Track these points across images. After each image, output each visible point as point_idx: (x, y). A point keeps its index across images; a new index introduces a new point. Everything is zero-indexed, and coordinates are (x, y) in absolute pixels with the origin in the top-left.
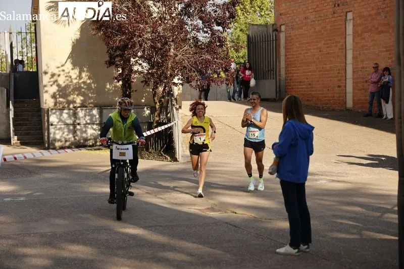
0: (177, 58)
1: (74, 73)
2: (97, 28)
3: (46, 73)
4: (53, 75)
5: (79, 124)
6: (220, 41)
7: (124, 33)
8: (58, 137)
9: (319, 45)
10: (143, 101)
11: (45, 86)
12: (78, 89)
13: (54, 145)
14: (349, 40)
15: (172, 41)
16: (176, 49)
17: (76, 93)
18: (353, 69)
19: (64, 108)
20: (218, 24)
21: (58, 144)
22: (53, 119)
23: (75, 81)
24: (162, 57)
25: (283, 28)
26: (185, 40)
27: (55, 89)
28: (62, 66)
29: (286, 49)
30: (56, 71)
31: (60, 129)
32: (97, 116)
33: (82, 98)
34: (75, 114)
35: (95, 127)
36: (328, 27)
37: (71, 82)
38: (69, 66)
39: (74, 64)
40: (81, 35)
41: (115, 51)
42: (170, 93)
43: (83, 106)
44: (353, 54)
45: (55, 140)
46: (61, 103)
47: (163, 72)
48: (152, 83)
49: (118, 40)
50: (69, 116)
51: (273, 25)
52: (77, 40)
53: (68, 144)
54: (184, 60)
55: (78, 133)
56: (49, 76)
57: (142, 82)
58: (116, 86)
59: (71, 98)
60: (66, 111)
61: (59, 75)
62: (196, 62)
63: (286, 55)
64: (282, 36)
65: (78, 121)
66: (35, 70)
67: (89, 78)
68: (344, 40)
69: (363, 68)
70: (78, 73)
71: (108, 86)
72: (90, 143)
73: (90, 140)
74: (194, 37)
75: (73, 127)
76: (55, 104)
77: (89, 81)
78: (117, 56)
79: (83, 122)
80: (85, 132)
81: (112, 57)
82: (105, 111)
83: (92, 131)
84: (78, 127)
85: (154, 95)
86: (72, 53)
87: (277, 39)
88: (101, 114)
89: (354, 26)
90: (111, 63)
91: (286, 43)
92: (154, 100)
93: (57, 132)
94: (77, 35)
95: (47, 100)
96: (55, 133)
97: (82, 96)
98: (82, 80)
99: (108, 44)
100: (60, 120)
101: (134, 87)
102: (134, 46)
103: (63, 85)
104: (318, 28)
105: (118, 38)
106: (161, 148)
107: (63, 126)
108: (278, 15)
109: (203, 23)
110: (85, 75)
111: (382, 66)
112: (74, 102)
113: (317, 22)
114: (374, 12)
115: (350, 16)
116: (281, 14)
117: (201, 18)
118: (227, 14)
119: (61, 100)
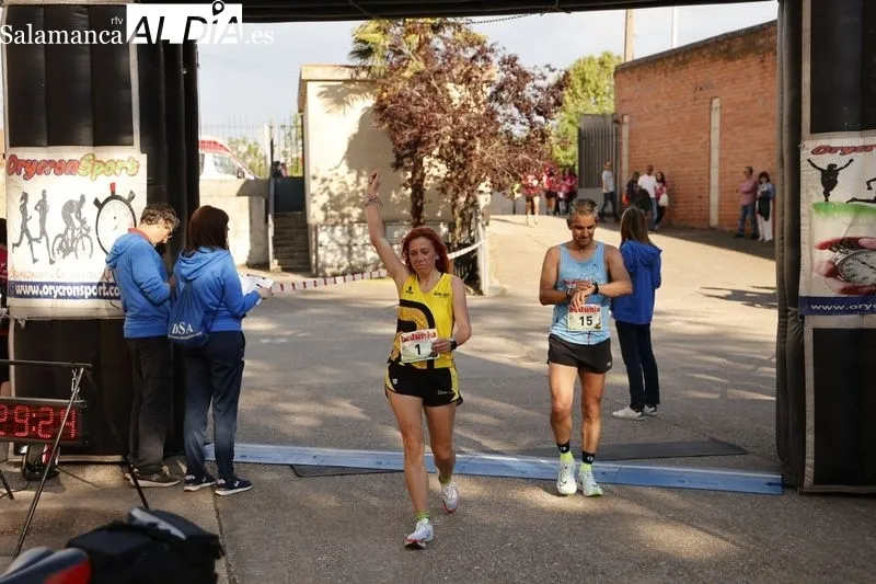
0: (485, 158)
1: (351, 178)
2: (381, 119)
3: (314, 178)
4: (324, 180)
5: (355, 245)
6: (542, 135)
7: (415, 126)
8: (329, 261)
9: (674, 142)
10: (439, 214)
11: (313, 195)
12: (354, 199)
13: (323, 271)
14: (715, 134)
15: (478, 136)
16: (482, 145)
17: (353, 203)
18: (720, 173)
19: (336, 224)
20: (540, 114)
21: (328, 271)
22: (323, 237)
23: (351, 189)
25: (626, 119)
26: (495, 135)
27: (324, 199)
28: (336, 168)
29: (631, 147)
30: (328, 175)
31: (332, 251)
33: (360, 211)
34: (351, 233)
36: (687, 117)
37: (347, 189)
38: (344, 168)
39: (351, 167)
40: (360, 128)
41: (403, 149)
42: (475, 205)
43: (361, 221)
44: (720, 154)
45: (325, 265)
46: (332, 217)
47: (466, 176)
48: (450, 190)
49: (408, 134)
50: (343, 234)
51: (613, 115)
52: (354, 135)
53: (341, 270)
54: (493, 161)
55: (355, 256)
56: (319, 180)
57: (438, 189)
58: (404, 196)
59: (345, 210)
60: (338, 228)
61: (331, 181)
62: (509, 164)
63: (630, 155)
64: (625, 130)
65: (354, 241)
66: (300, 175)
68: (706, 137)
69: (732, 172)
70: (355, 178)
71: (394, 195)
74: (506, 132)
75: (348, 249)
76: (326, 219)
78: (406, 156)
79: (360, 242)
80: (364, 255)
81: (399, 157)
82: (388, 228)
84: (354, 249)
85: (454, 207)
86: (348, 152)
87: (618, 134)
89: (721, 116)
90: (398, 165)
91: (630, 138)
92: (453, 213)
93: (328, 254)
94: (355, 129)
95: (315, 213)
96: (325, 256)
97: (360, 207)
98: (361, 187)
99: (393, 139)
100: (332, 239)
101: (427, 197)
102: (429, 141)
103: (336, 193)
104: (673, 119)
105: (408, 132)
107: (336, 247)
108: (620, 102)
109: (520, 112)
110: (364, 181)
111: (758, 171)
112: (349, 216)
113: (672, 112)
114: (748, 98)
115: (716, 103)
116: (623, 101)
117: (517, 106)
118: (552, 101)
119: (333, 213)
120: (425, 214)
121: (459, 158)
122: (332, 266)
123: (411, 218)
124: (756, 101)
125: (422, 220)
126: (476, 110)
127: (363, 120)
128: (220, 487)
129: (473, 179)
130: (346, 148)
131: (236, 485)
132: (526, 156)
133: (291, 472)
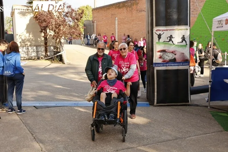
0: (64, 30)
1: (27, 35)
2: (36, 20)
3: (17, 35)
4: (20, 36)
6: (77, 25)
7: (46, 22)
8: (22, 56)
9: (107, 27)
11: (17, 39)
12: (28, 40)
14: (116, 26)
15: (62, 25)
16: (63, 27)
17: (28, 41)
18: (118, 35)
19: (24, 47)
20: (77, 20)
21: (22, 59)
23: (28, 38)
24: (59, 30)
25: (95, 21)
26: (66, 25)
27: (21, 40)
29: (97, 28)
30: (21, 34)
31: (23, 54)
32: (36, 50)
33: (30, 43)
34: (28, 49)
35: (35, 53)
36: (110, 22)
37: (26, 38)
38: (25, 33)
39: (27, 32)
40: (29, 22)
41: (43, 28)
43: (30, 46)
44: (118, 30)
48: (55, 39)
49: (44, 24)
51: (92, 20)
52: (28, 24)
53: (25, 59)
54: (66, 31)
55: (29, 55)
56: (18, 36)
57: (52, 38)
58: (42, 40)
59: (26, 43)
60: (25, 48)
61: (22, 36)
62: (70, 32)
64: (95, 24)
65: (29, 51)
66: (12, 33)
67: (32, 37)
68: (114, 26)
69: (121, 35)
70: (29, 35)
71: (39, 39)
72: (33, 58)
73: (33, 57)
74: (69, 24)
75: (27, 53)
76: (21, 45)
77: (32, 38)
80: (31, 54)
82: (38, 47)
83: (34, 54)
84: (29, 53)
85: (56, 42)
86: (26, 28)
87: (93, 25)
88: (37, 49)
89: (118, 22)
90: (41, 32)
91: (96, 26)
94: (28, 22)
99: (40, 26)
100: (23, 51)
101: (48, 40)
103: (23, 39)
104: (106, 22)
106: (58, 60)
107: (24, 53)
108: (94, 17)
109: (72, 19)
110: (31, 36)
111: (127, 34)
112: (27, 44)
113: (106, 20)
114: (124, 18)
115: (116, 18)
116: (95, 17)
117: (71, 18)
118: (80, 17)
119: (23, 44)
120: (48, 44)
121: (57, 30)
122: (22, 57)
123: (44, 45)
124: (125, 18)
125: (47, 46)
126: (61, 19)
127: (30, 20)
128: (18, 112)
129: (61, 35)
130: (26, 27)
131: (22, 111)
132: (74, 30)
133: (34, 107)
